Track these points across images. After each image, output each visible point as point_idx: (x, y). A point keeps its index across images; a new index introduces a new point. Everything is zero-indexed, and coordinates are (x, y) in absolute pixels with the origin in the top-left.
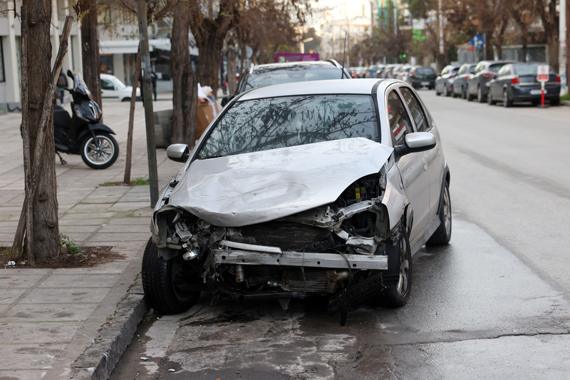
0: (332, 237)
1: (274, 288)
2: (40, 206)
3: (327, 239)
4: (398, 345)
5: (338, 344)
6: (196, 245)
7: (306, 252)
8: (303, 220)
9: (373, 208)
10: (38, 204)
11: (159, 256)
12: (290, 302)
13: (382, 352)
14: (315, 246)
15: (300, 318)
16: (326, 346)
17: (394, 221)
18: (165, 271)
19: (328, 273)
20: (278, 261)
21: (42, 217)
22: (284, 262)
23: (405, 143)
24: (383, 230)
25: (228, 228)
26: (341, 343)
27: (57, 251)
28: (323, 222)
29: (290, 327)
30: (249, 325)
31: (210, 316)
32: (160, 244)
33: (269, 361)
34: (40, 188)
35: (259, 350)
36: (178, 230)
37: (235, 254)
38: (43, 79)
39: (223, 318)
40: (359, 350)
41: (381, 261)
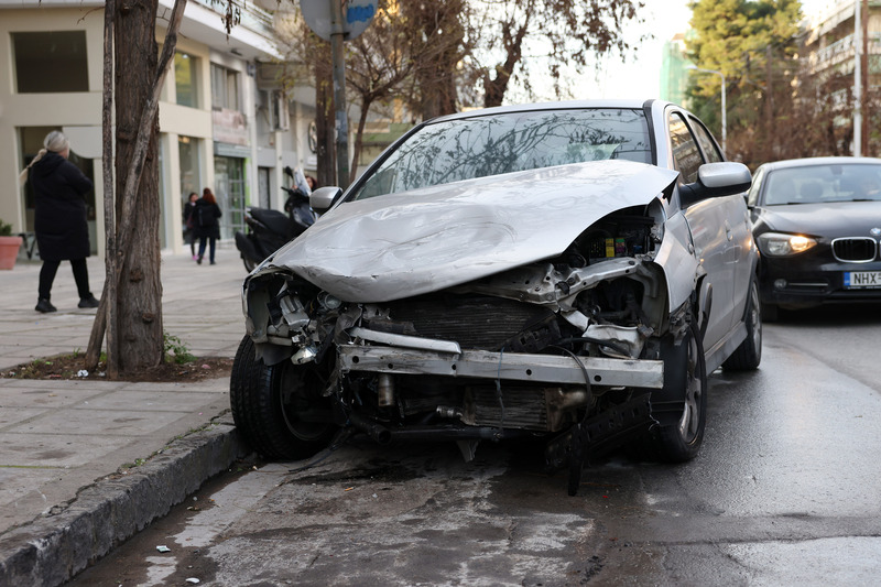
0: (555, 323)
1: (448, 420)
2: (132, 289)
3: (546, 327)
4: (682, 543)
5: (554, 537)
6: (316, 338)
7: (506, 351)
8: (503, 290)
9: (638, 272)
10: (129, 285)
11: (257, 359)
12: (477, 448)
13: (645, 559)
14: (523, 340)
15: (495, 478)
16: (529, 540)
17: (676, 298)
18: (268, 385)
19: (547, 394)
20: (454, 367)
21: (135, 305)
22: (465, 370)
23: (699, 180)
24: (657, 316)
25: (365, 305)
26: (562, 534)
27: (156, 358)
28: (540, 293)
29: (471, 494)
30: (399, 488)
31: (341, 468)
32: (256, 336)
33: (398, 570)
34: (132, 261)
35: (391, 541)
36: (285, 311)
37: (376, 353)
38: (140, 95)
39: (361, 472)
40: (597, 553)
41: (651, 372)
